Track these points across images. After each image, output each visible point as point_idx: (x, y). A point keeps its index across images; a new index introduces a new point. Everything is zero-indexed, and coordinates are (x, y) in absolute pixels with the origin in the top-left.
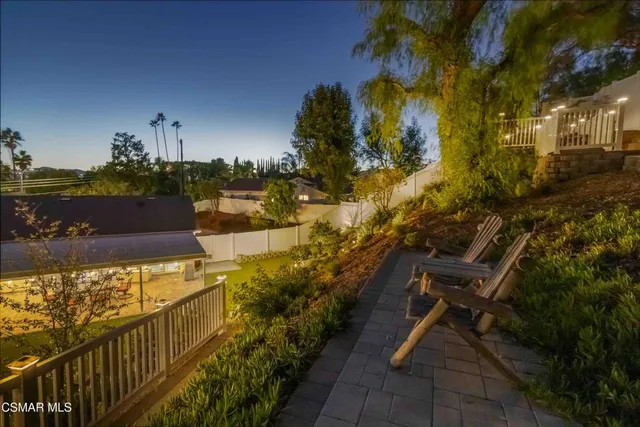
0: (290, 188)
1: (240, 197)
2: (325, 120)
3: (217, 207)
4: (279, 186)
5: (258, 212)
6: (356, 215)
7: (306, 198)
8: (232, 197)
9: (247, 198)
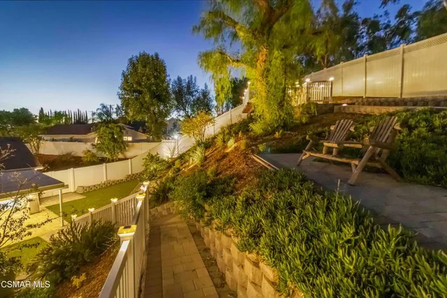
0: (120, 131)
1: (64, 140)
2: (148, 79)
3: (37, 150)
4: (111, 128)
5: (89, 151)
6: (174, 148)
7: (130, 139)
8: (53, 140)
9: (71, 140)
